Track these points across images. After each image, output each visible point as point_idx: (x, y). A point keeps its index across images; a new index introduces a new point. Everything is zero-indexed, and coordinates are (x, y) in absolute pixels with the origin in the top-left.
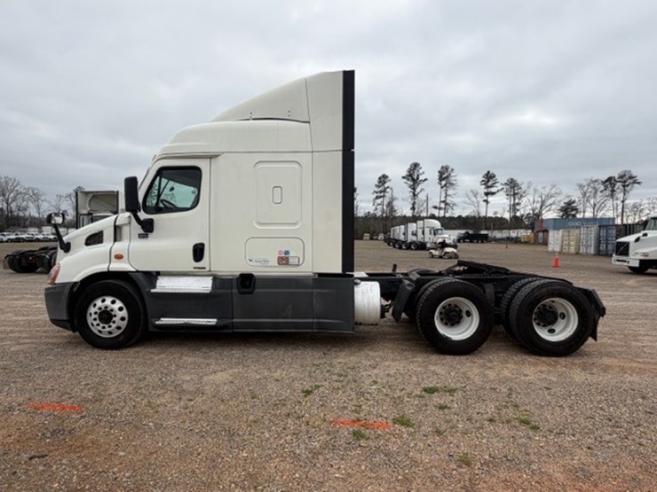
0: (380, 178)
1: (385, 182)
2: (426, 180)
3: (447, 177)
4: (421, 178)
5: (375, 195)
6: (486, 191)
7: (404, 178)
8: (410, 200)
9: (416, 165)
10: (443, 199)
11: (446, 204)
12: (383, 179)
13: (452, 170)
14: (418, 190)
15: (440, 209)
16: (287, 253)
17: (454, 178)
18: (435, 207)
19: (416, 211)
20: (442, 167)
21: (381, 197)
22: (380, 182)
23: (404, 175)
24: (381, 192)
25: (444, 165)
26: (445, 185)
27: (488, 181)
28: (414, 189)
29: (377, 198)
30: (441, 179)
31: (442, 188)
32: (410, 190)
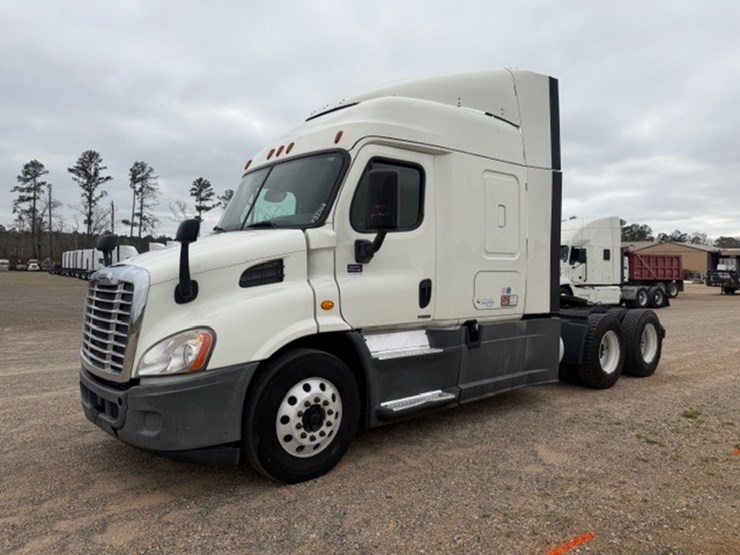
0: (27, 166)
1: (37, 175)
2: (108, 178)
3: (142, 179)
4: (102, 174)
5: (17, 195)
6: (198, 204)
7: (71, 170)
8: (82, 208)
9: (92, 156)
10: (137, 211)
11: (143, 218)
12: (33, 169)
13: (151, 170)
14: (97, 193)
15: (133, 225)
16: (509, 290)
17: (153, 181)
18: (126, 222)
19: (93, 225)
20: (136, 164)
21: (29, 199)
22: (27, 173)
23: (72, 167)
24: (29, 190)
25: (139, 161)
26: (141, 190)
27: (201, 191)
28: (90, 191)
29: (22, 199)
30: (134, 180)
31: (136, 193)
32: (83, 191)
